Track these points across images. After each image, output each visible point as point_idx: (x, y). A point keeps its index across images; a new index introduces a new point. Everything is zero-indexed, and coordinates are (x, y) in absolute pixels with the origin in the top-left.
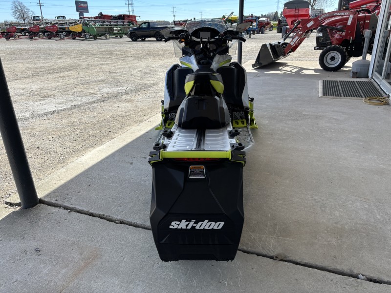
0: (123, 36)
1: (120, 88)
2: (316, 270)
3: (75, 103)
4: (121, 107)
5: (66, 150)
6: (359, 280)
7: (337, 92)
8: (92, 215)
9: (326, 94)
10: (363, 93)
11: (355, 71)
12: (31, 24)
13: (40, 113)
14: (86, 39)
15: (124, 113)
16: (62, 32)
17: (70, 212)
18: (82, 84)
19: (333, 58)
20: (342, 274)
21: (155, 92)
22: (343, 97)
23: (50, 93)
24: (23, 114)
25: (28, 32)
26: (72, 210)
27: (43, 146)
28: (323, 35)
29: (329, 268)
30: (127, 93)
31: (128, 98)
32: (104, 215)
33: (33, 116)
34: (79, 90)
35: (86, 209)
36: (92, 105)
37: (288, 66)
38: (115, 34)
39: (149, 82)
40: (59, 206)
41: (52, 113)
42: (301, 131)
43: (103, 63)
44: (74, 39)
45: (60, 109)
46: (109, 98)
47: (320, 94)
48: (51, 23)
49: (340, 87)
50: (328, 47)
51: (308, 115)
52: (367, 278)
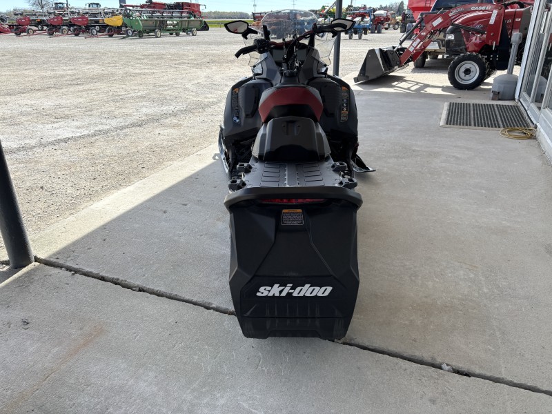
0: (181, 33)
1: (164, 108)
2: (388, 356)
3: (100, 127)
4: (162, 134)
5: (79, 192)
6: (441, 371)
7: (467, 119)
8: (102, 279)
9: (451, 121)
10: (502, 122)
11: (496, 90)
12: (50, 13)
13: (50, 140)
14: (128, 36)
15: (165, 143)
16: (95, 26)
17: (73, 274)
18: (113, 101)
19: (467, 72)
20: (421, 362)
21: (212, 115)
22: (473, 127)
23: (68, 112)
24: (27, 141)
25: (47, 26)
26: (76, 271)
27: (49, 186)
28: (455, 37)
29: (405, 355)
30: (174, 115)
31: (175, 121)
32: (118, 279)
33: (41, 145)
34: (109, 109)
35: (95, 271)
36: (124, 131)
37: (405, 81)
38: (169, 30)
39: (206, 100)
40: (60, 266)
41: (66, 140)
42: (404, 173)
43: (148, 71)
44: (111, 36)
45: (78, 135)
46: (147, 122)
47: (442, 122)
48: (79, 13)
49: (472, 112)
50: (462, 55)
51: (418, 151)
52: (453, 369)
